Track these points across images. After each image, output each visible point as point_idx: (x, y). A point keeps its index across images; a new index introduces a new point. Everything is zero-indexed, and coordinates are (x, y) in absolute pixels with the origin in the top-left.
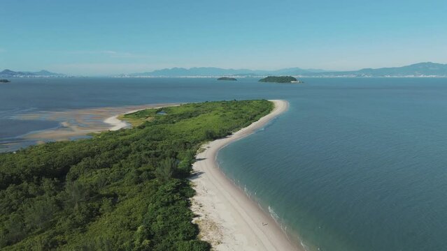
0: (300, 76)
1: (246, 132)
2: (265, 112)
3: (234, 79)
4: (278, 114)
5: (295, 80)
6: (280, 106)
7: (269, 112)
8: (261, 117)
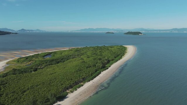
0: (144, 32)
1: (85, 92)
2: (117, 58)
3: (113, 33)
4: (127, 59)
5: (141, 33)
6: (131, 51)
7: (121, 58)
8: (112, 64)
